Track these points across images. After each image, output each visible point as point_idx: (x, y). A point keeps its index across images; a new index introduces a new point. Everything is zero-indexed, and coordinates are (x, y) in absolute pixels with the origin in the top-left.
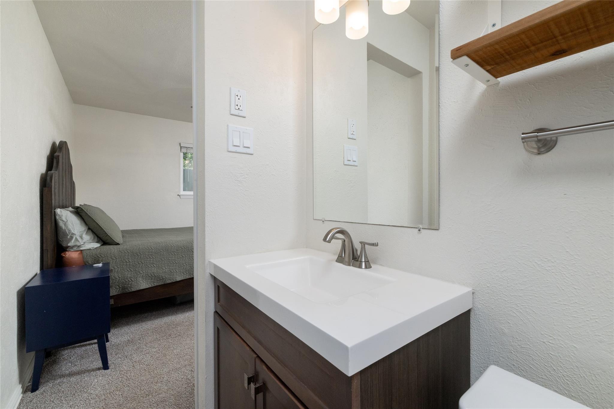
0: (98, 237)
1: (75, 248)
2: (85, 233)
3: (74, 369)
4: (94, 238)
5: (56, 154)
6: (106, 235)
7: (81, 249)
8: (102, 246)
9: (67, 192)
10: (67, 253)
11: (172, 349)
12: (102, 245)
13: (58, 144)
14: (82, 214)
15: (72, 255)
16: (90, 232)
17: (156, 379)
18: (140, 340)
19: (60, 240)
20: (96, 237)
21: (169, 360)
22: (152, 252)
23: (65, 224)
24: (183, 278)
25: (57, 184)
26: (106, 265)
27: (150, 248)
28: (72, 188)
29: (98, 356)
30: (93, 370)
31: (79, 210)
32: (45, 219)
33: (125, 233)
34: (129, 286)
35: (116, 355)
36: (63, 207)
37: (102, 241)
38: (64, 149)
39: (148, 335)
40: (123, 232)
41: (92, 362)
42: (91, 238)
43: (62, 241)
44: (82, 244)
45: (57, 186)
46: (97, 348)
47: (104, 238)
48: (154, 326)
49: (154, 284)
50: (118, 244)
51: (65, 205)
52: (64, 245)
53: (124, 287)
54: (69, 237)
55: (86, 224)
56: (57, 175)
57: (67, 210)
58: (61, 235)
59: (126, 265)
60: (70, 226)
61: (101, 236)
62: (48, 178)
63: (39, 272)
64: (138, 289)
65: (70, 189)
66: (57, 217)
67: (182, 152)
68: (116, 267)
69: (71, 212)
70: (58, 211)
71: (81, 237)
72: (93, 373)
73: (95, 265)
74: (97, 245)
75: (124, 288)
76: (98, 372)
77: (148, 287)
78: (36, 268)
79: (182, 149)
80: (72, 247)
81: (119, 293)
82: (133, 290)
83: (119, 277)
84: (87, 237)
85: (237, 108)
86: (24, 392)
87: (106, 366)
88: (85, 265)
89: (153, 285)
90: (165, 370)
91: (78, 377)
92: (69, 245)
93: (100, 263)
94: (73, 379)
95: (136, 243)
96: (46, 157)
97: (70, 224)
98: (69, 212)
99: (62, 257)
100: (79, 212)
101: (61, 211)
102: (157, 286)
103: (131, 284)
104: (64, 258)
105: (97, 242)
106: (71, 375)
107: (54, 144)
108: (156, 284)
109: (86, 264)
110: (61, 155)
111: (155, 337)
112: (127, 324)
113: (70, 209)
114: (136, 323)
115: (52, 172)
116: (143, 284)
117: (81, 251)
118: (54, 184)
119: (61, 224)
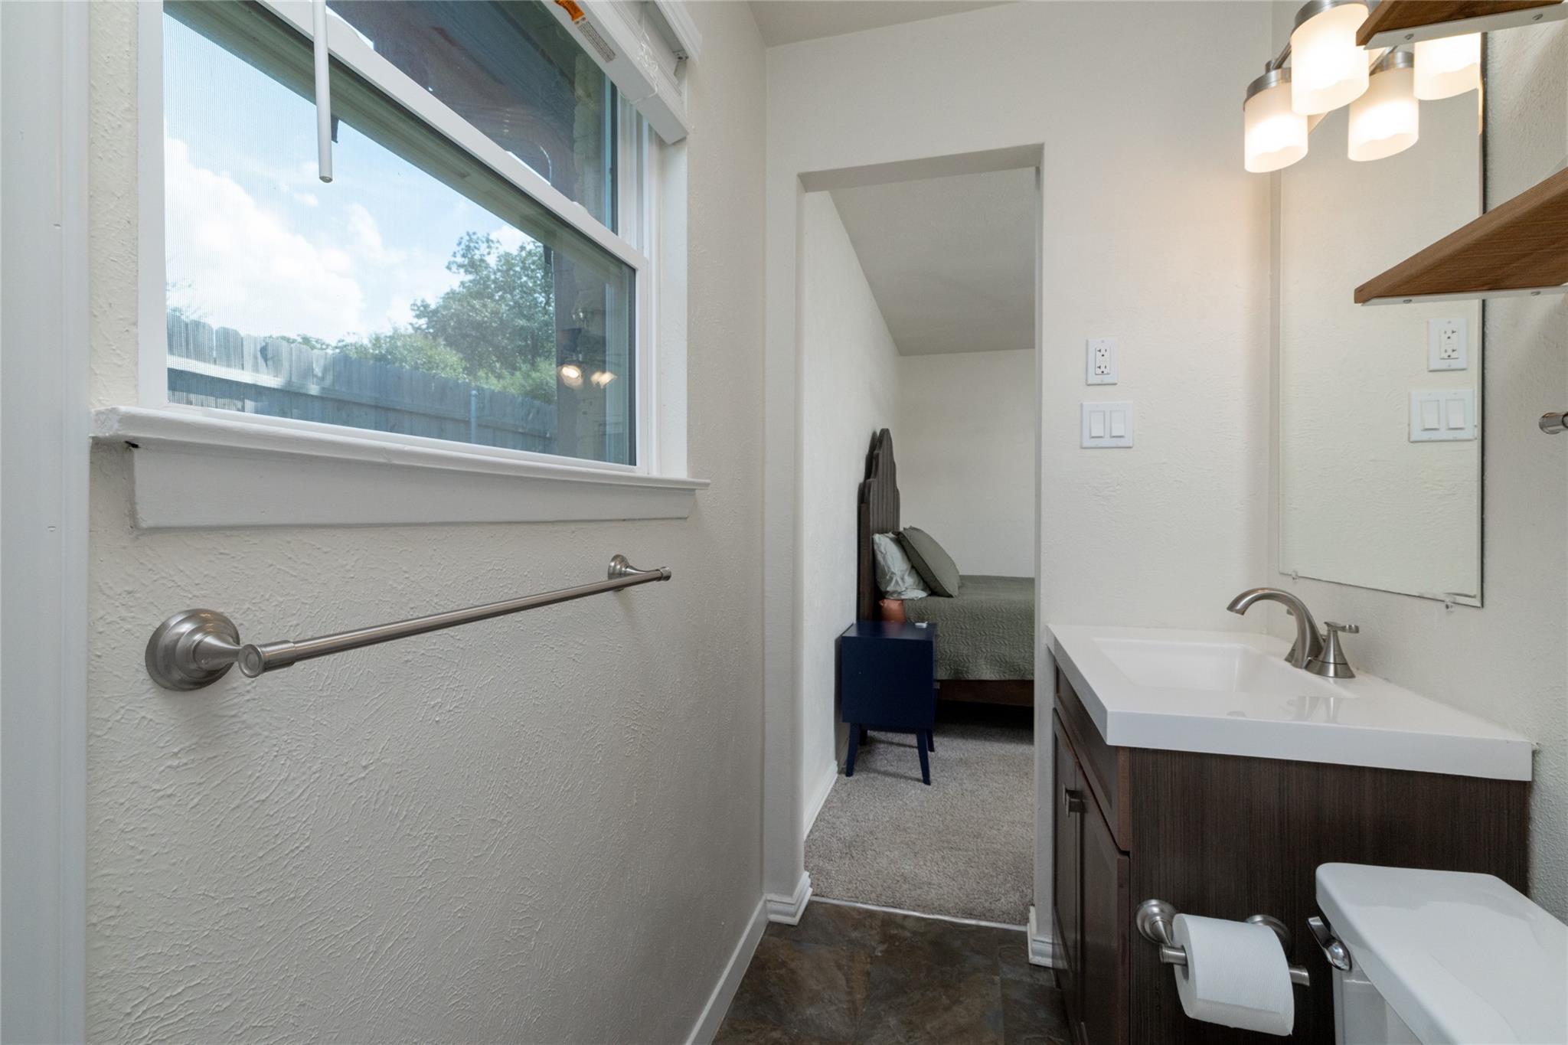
0: (923, 579)
1: (895, 595)
2: (907, 573)
3: (890, 769)
4: (919, 583)
5: (876, 452)
6: (934, 579)
7: (903, 597)
8: (929, 598)
9: (888, 508)
10: (885, 600)
11: (1025, 794)
12: (930, 595)
13: (878, 433)
14: (904, 543)
15: (891, 605)
16: (914, 572)
17: (991, 823)
18: (977, 763)
19: (878, 581)
20: (922, 582)
21: (1017, 807)
22: (1002, 617)
23: (884, 558)
25: (876, 497)
26: (932, 626)
27: (999, 610)
28: (895, 503)
29: (918, 764)
30: (911, 779)
31: (901, 536)
32: (862, 549)
33: (965, 581)
34: (965, 669)
35: (942, 771)
36: (883, 531)
37: (930, 589)
38: (885, 443)
39: (990, 762)
40: (962, 578)
41: (911, 769)
42: (914, 582)
43: (880, 582)
44: (904, 589)
45: (876, 501)
46: (917, 754)
47: (933, 585)
48: (1003, 752)
50: (950, 596)
51: (885, 527)
52: (883, 589)
53: (957, 669)
54: (888, 577)
55: (909, 559)
56: (876, 485)
57: (887, 537)
58: (879, 571)
59: (961, 633)
60: (890, 562)
61: (928, 580)
62: (866, 491)
63: (855, 622)
64: (977, 678)
65: (892, 502)
66: (876, 547)
68: (947, 635)
69: (891, 539)
70: (877, 537)
71: (903, 579)
72: (912, 783)
73: (918, 624)
74: (922, 594)
75: (957, 672)
76: (916, 782)
77: (994, 678)
78: (851, 617)
80: (892, 593)
81: (951, 678)
82: (971, 678)
83: (950, 651)
84: (910, 580)
85: (1099, 371)
86: (840, 772)
87: (926, 780)
88: (907, 623)
89: (1003, 678)
90: (1008, 817)
91: (894, 779)
92: (888, 589)
93: (923, 622)
94: (888, 780)
95: (976, 598)
96: (865, 457)
97: (890, 558)
98: (888, 540)
99: (880, 606)
100: (901, 540)
101: (879, 538)
102: (1009, 681)
103: (967, 668)
104: (882, 608)
105: (922, 590)
106: (886, 774)
107: (874, 434)
108: (1008, 677)
109: (907, 621)
110: (881, 452)
111: (1002, 768)
112: (964, 735)
113: (891, 535)
114: (975, 739)
115: (871, 480)
116: (986, 672)
117: (902, 600)
118: (873, 498)
119: (880, 557)
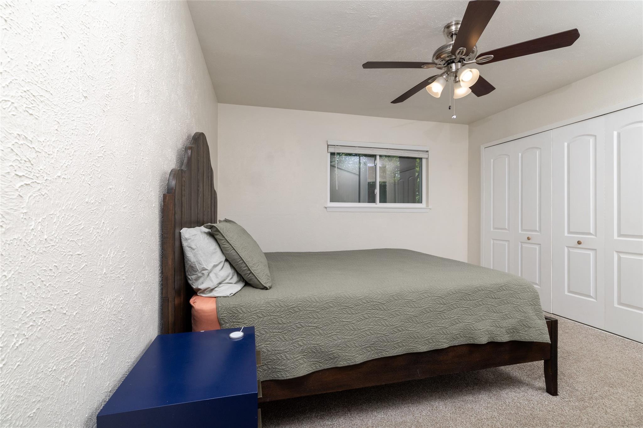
0: (239, 275)
1: (207, 293)
4: (233, 276)
6: (249, 272)
7: (216, 294)
9: (205, 203)
10: (196, 299)
12: (244, 287)
16: (228, 265)
19: (189, 278)
20: (236, 274)
22: (316, 307)
24: (366, 359)
25: (186, 189)
26: (249, 333)
28: (213, 199)
31: (213, 230)
37: (244, 280)
42: (228, 276)
43: (191, 278)
44: (216, 285)
45: (186, 193)
47: (247, 277)
49: (320, 366)
50: (265, 288)
52: (194, 286)
55: (223, 252)
61: (242, 273)
65: (209, 199)
67: (329, 152)
70: (186, 232)
71: (216, 274)
73: (231, 335)
79: (329, 148)
80: (204, 291)
92: (199, 286)
97: (201, 253)
99: (190, 307)
100: (214, 234)
101: (189, 232)
104: (192, 308)
105: (237, 283)
117: (215, 298)
